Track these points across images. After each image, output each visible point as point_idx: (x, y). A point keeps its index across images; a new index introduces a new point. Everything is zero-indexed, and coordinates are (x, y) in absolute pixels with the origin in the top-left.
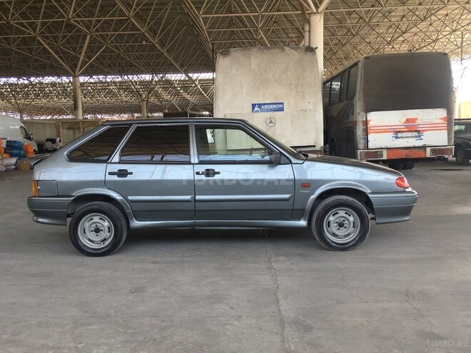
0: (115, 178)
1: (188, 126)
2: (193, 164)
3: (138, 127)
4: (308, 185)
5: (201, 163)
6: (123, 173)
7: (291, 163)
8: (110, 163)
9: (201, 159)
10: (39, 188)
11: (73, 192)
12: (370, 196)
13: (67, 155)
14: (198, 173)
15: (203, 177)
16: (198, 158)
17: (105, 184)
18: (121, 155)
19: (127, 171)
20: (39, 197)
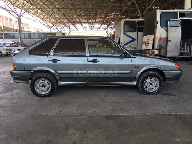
0: (51, 63)
1: (84, 40)
2: (87, 57)
3: (61, 40)
4: (138, 67)
5: (91, 56)
6: (55, 61)
7: (130, 57)
8: (49, 56)
9: (91, 55)
10: (16, 66)
11: (32, 69)
12: (164, 72)
13: (29, 51)
14: (89, 61)
15: (92, 63)
16: (89, 54)
17: (47, 65)
18: (54, 52)
19: (57, 59)
20: (16, 70)
